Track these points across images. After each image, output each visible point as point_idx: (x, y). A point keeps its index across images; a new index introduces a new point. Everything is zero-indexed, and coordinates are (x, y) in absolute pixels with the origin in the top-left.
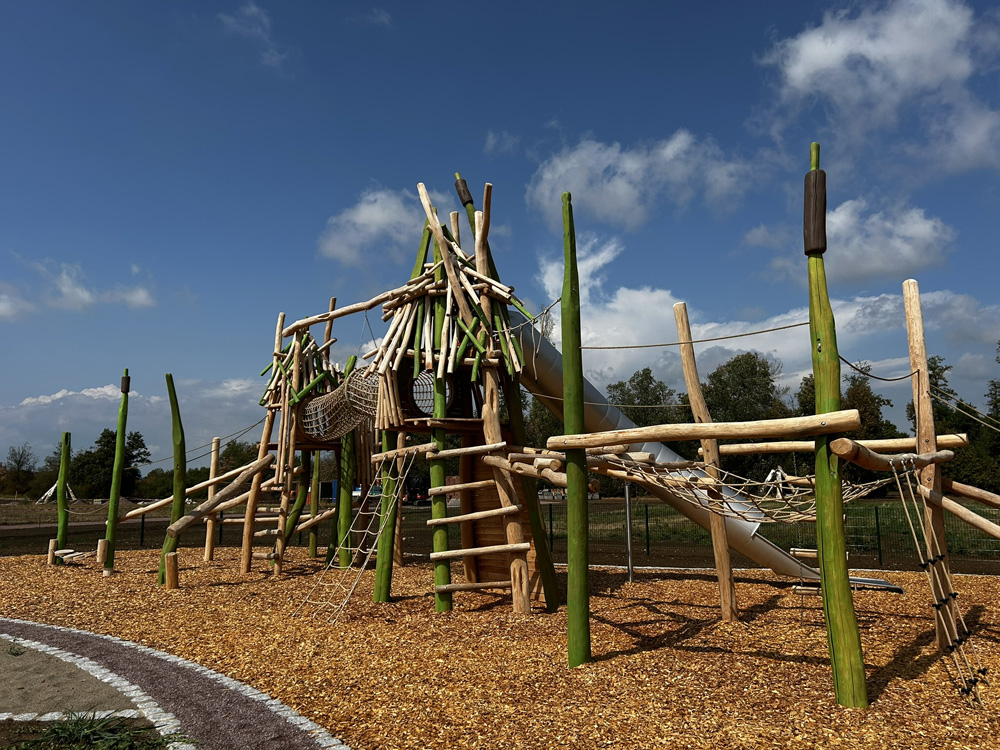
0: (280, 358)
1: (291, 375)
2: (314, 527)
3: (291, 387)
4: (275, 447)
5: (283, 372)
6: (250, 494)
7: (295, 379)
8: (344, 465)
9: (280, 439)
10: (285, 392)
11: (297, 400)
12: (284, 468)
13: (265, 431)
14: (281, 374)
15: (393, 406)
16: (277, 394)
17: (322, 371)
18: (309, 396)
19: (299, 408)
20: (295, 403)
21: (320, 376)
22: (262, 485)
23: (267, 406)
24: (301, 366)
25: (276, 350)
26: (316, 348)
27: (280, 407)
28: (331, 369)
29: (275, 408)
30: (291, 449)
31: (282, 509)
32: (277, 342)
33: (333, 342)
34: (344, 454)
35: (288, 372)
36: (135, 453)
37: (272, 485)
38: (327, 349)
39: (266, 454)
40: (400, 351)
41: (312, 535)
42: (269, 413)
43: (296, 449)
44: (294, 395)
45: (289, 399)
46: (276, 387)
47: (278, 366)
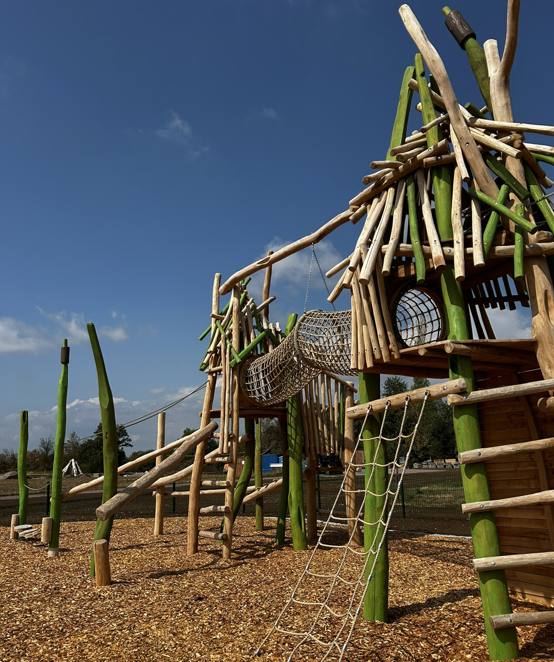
0: (218, 319)
1: (230, 336)
2: (259, 499)
3: (231, 347)
4: (216, 414)
5: (222, 332)
6: (194, 467)
7: (235, 339)
8: (291, 431)
9: (222, 404)
10: (225, 354)
11: (238, 361)
12: (229, 435)
13: (206, 397)
14: (220, 335)
15: (380, 331)
16: (217, 357)
17: (262, 330)
18: (250, 357)
19: (240, 369)
20: (236, 364)
21: (260, 335)
22: (206, 457)
23: (207, 370)
24: (240, 325)
25: (214, 312)
26: (255, 307)
27: (220, 371)
28: (271, 327)
29: (216, 372)
30: (235, 415)
31: (228, 483)
32: (214, 303)
33: (272, 300)
34: (291, 420)
35: (227, 332)
36: (121, 439)
37: (217, 455)
38: (266, 307)
39: (208, 422)
40: (388, 249)
41: (258, 507)
42: (210, 378)
43: (240, 416)
44: (236, 356)
45: (230, 360)
46: (216, 348)
47: (217, 327)
